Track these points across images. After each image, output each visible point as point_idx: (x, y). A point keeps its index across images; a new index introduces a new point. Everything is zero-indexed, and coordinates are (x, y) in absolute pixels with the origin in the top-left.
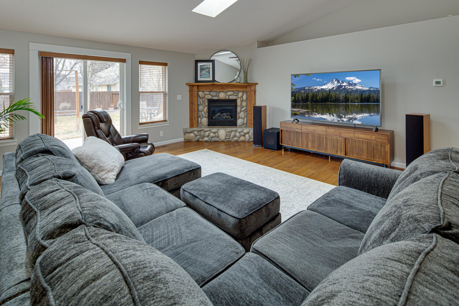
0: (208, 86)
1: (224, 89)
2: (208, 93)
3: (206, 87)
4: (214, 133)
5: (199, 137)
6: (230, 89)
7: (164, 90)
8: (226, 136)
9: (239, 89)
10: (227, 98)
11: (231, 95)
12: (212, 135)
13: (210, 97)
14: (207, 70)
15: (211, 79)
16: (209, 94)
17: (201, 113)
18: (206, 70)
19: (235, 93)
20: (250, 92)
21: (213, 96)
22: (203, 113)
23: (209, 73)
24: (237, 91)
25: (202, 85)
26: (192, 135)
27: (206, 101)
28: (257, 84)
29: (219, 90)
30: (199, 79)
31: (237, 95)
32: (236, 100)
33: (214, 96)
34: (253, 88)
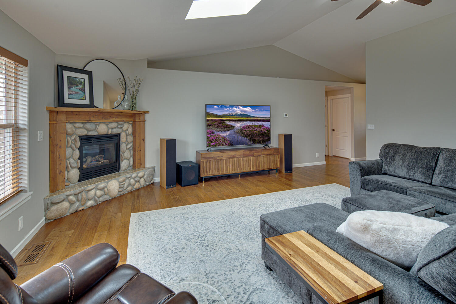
0: (81, 113)
1: (106, 119)
2: (82, 125)
3: (79, 115)
4: (102, 189)
5: (78, 204)
6: (114, 119)
7: (13, 122)
8: (120, 188)
9: (125, 119)
10: (110, 132)
11: (115, 128)
12: (99, 193)
13: (84, 132)
14: (81, 86)
15: (87, 102)
16: (83, 127)
17: (68, 162)
18: (77, 86)
19: (119, 124)
20: (138, 123)
21: (88, 130)
22: (72, 161)
23: (84, 92)
24: (123, 121)
25: (72, 112)
26: (66, 204)
27: (78, 139)
28: (147, 112)
29: (100, 120)
30: (67, 101)
31: (121, 128)
32: (119, 134)
33: (90, 131)
34: (141, 118)
